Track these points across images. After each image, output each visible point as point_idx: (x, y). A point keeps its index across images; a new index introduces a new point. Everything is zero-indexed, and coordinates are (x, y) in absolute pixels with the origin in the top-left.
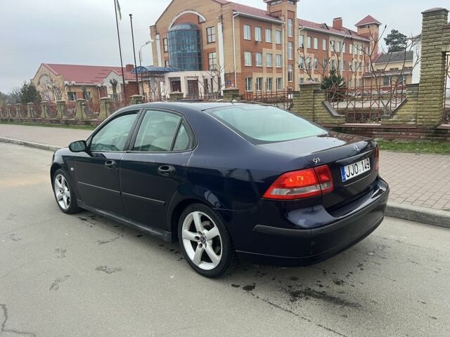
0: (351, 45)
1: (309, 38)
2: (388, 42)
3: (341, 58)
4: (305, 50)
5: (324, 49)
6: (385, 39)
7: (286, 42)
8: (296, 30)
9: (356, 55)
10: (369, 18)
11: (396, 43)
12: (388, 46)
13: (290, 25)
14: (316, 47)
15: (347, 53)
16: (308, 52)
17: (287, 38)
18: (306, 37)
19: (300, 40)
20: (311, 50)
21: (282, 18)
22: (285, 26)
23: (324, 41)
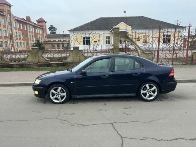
0: (36, 29)
1: (18, 24)
2: (50, 30)
3: (33, 34)
4: (17, 29)
5: (26, 29)
6: (48, 28)
7: (8, 25)
8: (12, 20)
9: (39, 34)
10: (41, 19)
11: (53, 30)
12: (50, 31)
13: (9, 17)
14: (22, 28)
15: (35, 32)
16: (19, 30)
17: (8, 23)
18: (17, 23)
19: (14, 24)
20: (20, 29)
21: (5, 13)
22: (6, 17)
23: (25, 26)
